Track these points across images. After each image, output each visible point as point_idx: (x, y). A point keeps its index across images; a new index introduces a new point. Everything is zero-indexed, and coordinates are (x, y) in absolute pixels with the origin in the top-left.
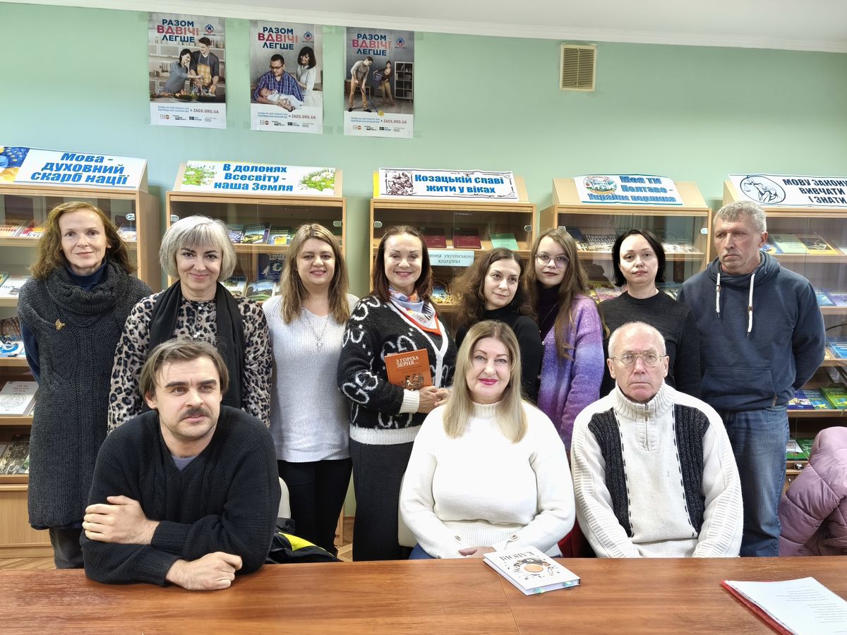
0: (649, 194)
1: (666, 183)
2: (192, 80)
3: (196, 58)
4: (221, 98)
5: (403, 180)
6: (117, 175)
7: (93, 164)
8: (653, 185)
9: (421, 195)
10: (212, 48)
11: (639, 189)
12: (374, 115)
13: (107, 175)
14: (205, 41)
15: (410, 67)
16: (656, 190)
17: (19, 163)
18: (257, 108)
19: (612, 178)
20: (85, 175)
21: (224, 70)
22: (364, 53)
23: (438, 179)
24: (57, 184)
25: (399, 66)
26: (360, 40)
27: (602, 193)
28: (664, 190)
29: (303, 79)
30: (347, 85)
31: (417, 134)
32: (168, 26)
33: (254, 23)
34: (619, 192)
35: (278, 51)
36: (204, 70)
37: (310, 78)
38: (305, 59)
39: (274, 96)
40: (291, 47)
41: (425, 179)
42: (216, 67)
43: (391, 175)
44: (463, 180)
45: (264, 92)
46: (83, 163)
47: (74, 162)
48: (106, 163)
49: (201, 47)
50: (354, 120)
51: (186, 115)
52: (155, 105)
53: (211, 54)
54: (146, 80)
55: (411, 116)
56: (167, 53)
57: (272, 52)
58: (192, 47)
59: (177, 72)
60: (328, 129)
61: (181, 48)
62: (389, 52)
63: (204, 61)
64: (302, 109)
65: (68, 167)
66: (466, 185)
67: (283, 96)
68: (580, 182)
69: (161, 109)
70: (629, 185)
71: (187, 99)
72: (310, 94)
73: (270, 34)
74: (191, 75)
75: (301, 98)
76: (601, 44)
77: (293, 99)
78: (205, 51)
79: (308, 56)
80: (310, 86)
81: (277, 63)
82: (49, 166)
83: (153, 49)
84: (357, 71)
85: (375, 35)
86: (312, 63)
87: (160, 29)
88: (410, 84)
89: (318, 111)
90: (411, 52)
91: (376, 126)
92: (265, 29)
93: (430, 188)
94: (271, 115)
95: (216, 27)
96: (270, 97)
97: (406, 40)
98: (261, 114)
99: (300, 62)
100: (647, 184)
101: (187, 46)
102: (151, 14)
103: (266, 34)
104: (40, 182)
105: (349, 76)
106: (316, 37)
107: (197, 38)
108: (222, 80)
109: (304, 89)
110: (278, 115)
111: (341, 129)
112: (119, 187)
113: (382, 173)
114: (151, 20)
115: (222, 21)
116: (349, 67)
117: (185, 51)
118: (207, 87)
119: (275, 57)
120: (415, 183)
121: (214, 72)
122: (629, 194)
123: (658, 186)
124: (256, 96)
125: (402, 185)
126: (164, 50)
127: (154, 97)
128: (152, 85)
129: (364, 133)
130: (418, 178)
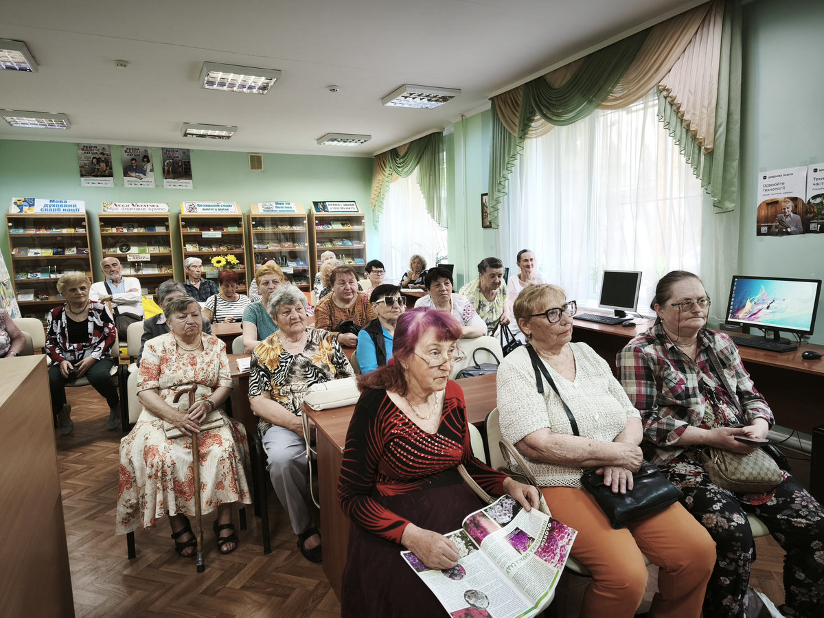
0: (285, 209)
1: (292, 205)
2: (98, 169)
3: (99, 160)
4: (111, 175)
5: (193, 206)
6: (75, 208)
7: (63, 204)
8: (287, 206)
9: (200, 212)
10: (105, 156)
11: (282, 207)
12: (176, 180)
13: (70, 208)
14: (102, 153)
15: (189, 162)
16: (288, 207)
17: (33, 205)
18: (126, 179)
19: (272, 203)
20: (62, 209)
21: (111, 164)
22: (169, 157)
23: (207, 206)
24: (52, 213)
25: (184, 162)
26: (167, 153)
27: (268, 209)
28: (291, 207)
29: (145, 167)
30: (164, 169)
31: (194, 187)
32: (86, 148)
33: (123, 146)
34: (274, 209)
35: (133, 157)
36: (103, 165)
37: (149, 166)
38: (145, 160)
39: (134, 174)
40: (139, 155)
41: (201, 206)
42: (108, 163)
43: (188, 204)
44: (216, 206)
45: (129, 173)
46: (59, 204)
47: (55, 204)
48: (68, 203)
49: (101, 156)
50: (168, 182)
51: (96, 182)
52: (83, 179)
53: (105, 158)
54: (78, 169)
55: (190, 181)
56: (86, 158)
57: (131, 157)
58: (97, 156)
59: (91, 166)
60: (157, 186)
61: (92, 156)
62: (180, 156)
63: (102, 161)
64: (145, 179)
65: (54, 206)
66: (217, 208)
67: (137, 174)
68: (260, 205)
69: (86, 180)
70: (278, 206)
71: (97, 176)
72: (149, 173)
73: (130, 150)
74: (98, 167)
75: (145, 175)
76: (264, 154)
77: (141, 175)
78: (103, 157)
79: (146, 158)
80: (148, 170)
81: (134, 162)
82: (46, 205)
83: (79, 158)
84: (167, 164)
85: (173, 150)
86: (148, 161)
87: (83, 149)
88: (190, 169)
89: (153, 179)
90: (189, 157)
91: (177, 185)
92: (127, 149)
93: (204, 209)
94: (133, 181)
95: (106, 148)
96: (131, 174)
97: (186, 153)
98: (128, 181)
99: (143, 161)
100: (285, 205)
101: (94, 156)
102: (78, 144)
103: (128, 151)
104: (44, 212)
105: (164, 166)
106: (149, 152)
107: (98, 152)
108: (111, 168)
109: (146, 171)
110: (136, 181)
111: (163, 186)
112: (77, 213)
113: (184, 203)
114: (78, 146)
115: (109, 146)
116: (164, 162)
117: (94, 158)
118: (105, 171)
119: (133, 159)
120: (197, 208)
121: (107, 166)
122: (278, 209)
123: (289, 206)
124: (126, 174)
125: (192, 208)
126: (86, 157)
127: (82, 176)
128: (81, 171)
129: (172, 187)
130: (198, 205)
